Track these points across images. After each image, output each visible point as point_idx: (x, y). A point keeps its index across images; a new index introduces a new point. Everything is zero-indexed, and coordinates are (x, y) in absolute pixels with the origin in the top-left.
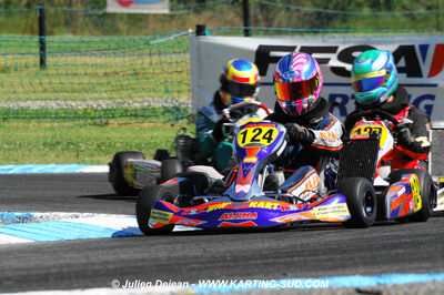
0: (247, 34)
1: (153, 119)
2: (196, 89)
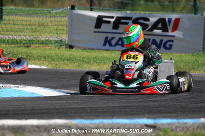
0: (91, 10)
1: (51, 45)
2: (70, 33)
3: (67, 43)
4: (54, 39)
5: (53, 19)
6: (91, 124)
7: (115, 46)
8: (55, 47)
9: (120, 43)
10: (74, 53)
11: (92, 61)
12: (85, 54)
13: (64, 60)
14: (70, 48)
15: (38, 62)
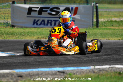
0: (25, 3)
1: (1, 26)
3: (10, 24)
4: (3, 22)
6: (26, 72)
7: (40, 25)
9: (43, 23)
12: (22, 30)
13: (9, 35)
14: (13, 27)
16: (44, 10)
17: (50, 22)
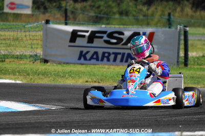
0: (66, 24)
1: (25, 60)
2: (45, 47)
3: (41, 57)
4: (28, 53)
5: (27, 33)
7: (90, 60)
8: (30, 62)
9: (95, 57)
10: (49, 67)
11: (67, 75)
12: (59, 68)
13: (38, 75)
14: (45, 62)
15: (12, 77)
16: (97, 35)
17: (106, 55)
